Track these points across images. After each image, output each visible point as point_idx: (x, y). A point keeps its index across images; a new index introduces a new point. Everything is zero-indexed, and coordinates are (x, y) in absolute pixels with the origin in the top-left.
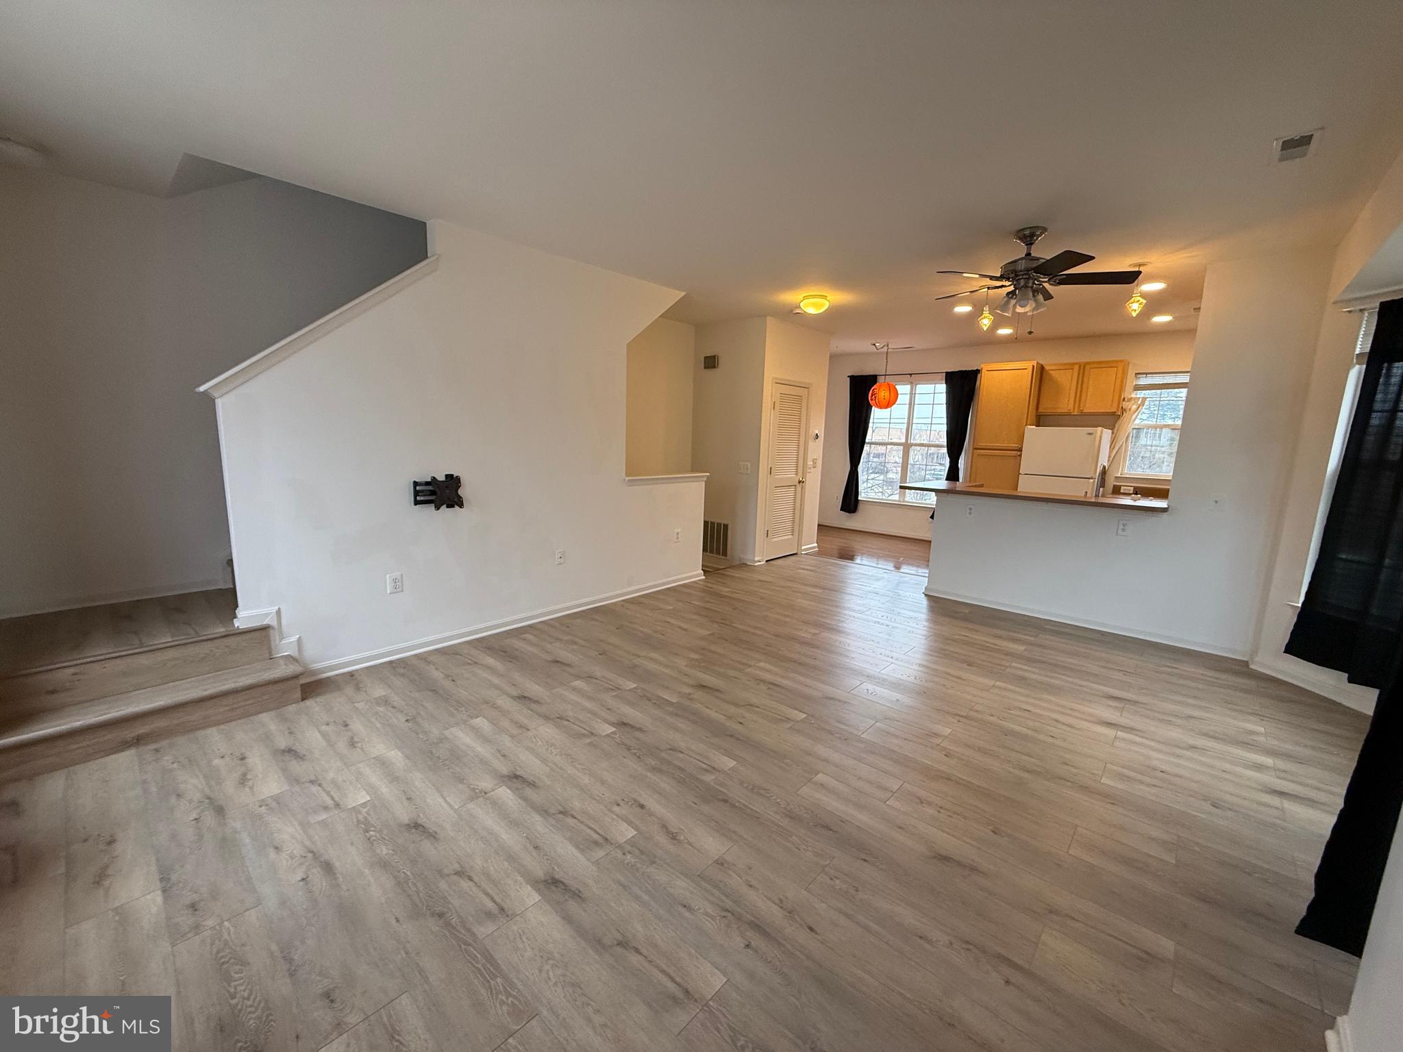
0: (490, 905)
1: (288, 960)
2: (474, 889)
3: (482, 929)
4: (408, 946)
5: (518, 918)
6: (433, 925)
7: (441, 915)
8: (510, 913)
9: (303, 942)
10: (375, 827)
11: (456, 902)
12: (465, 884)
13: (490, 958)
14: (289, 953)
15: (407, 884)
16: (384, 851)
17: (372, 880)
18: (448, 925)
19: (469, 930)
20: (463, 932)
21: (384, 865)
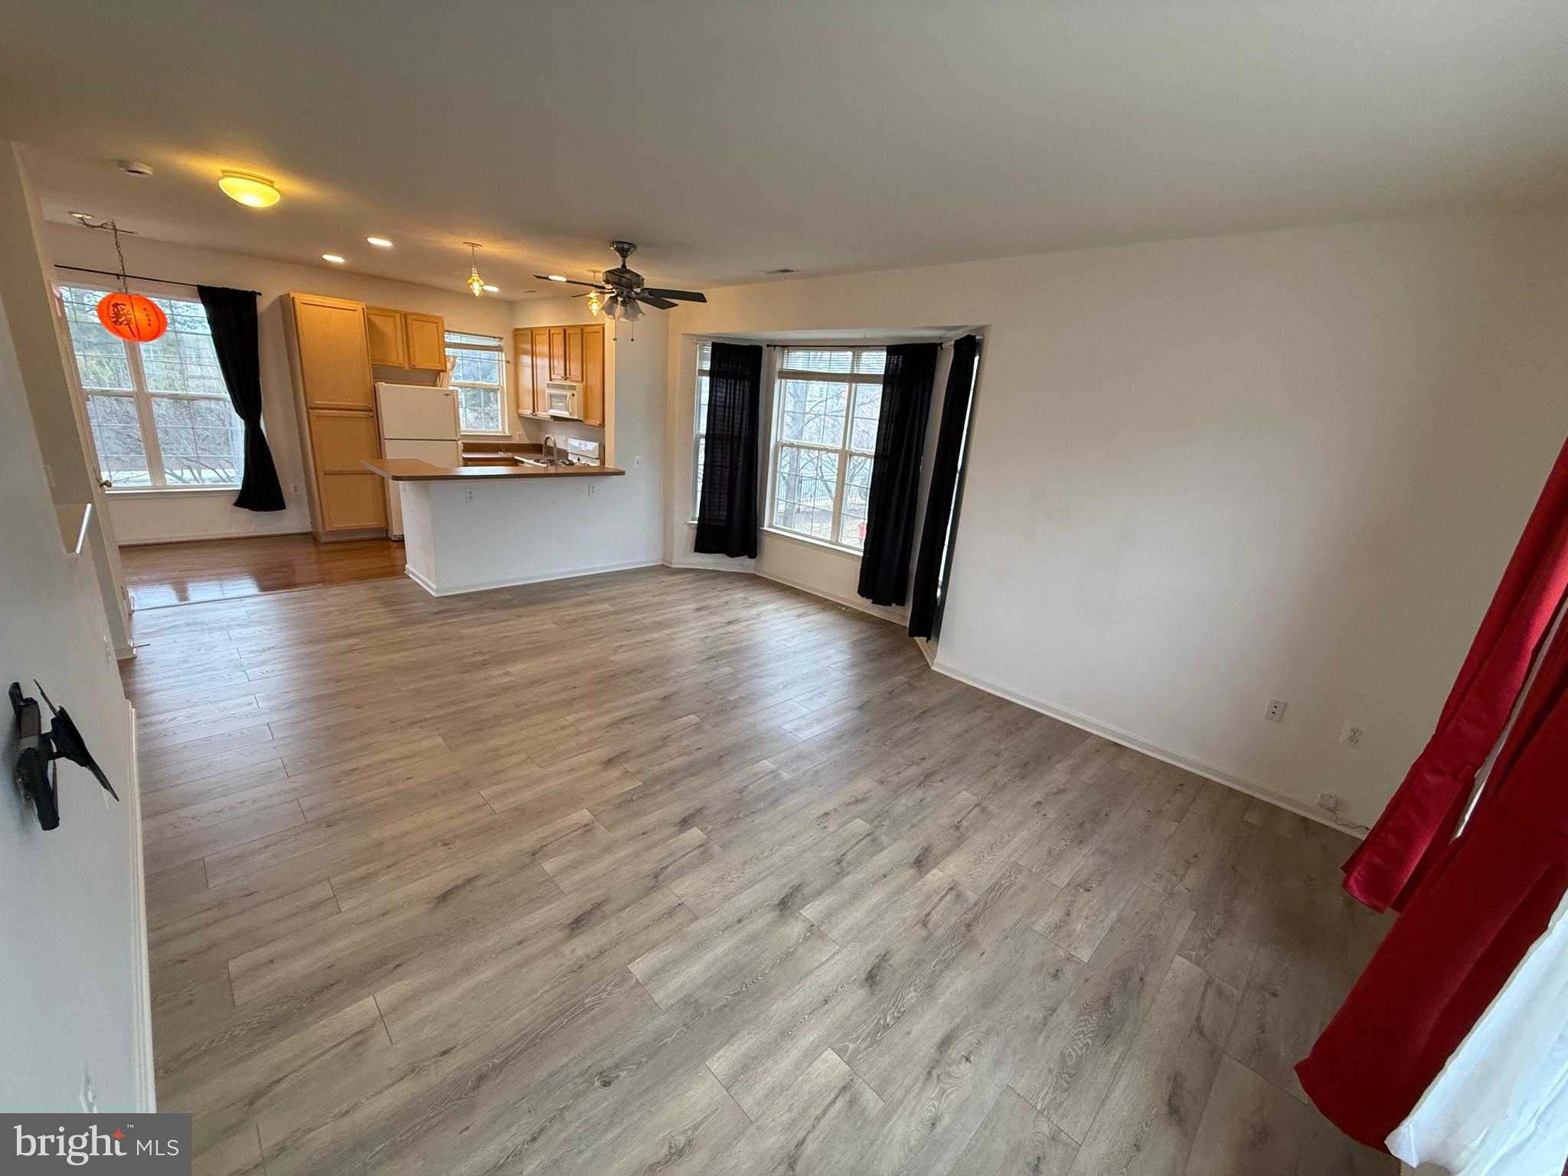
0: (949, 897)
1: (1045, 1021)
2: (938, 909)
3: (971, 897)
4: (1000, 939)
5: (955, 879)
6: (976, 930)
7: (968, 926)
8: (952, 885)
9: (1027, 1018)
10: (879, 1019)
11: (954, 919)
12: (934, 916)
13: (992, 889)
14: (1040, 1023)
15: (946, 959)
16: (912, 996)
17: (950, 991)
18: (976, 918)
19: (975, 905)
20: (977, 909)
21: (930, 987)
